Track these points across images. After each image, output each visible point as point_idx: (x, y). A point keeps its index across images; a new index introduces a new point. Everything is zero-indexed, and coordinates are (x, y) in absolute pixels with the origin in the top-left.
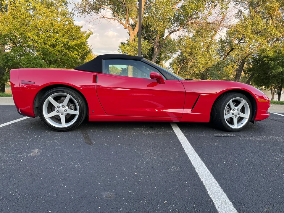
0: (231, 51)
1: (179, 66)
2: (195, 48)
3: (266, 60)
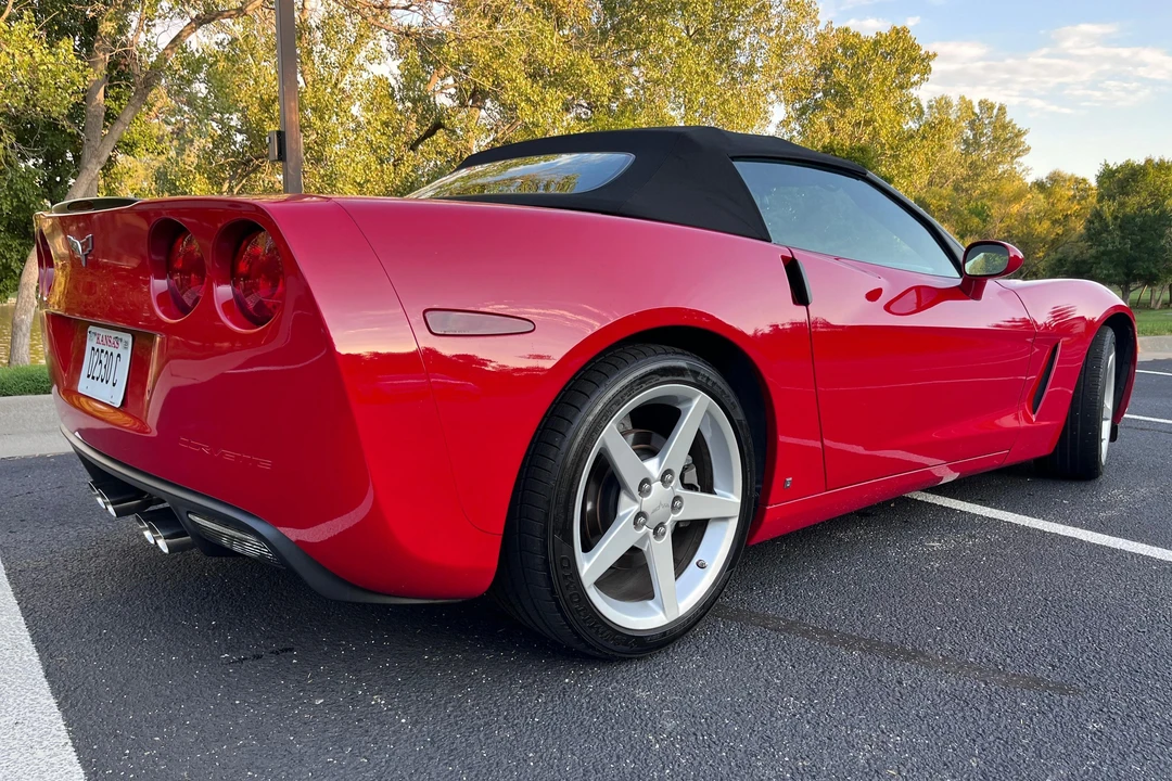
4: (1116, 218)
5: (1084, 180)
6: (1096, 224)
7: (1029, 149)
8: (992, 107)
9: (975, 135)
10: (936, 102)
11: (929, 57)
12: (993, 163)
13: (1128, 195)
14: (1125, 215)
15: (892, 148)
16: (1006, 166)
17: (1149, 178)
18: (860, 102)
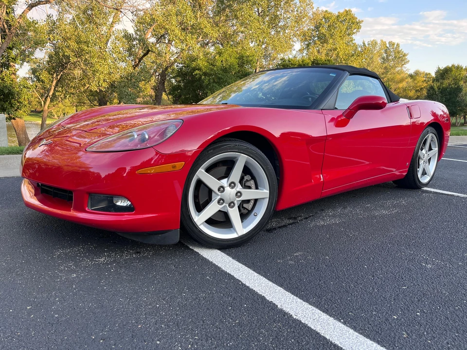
0: (145, 55)
1: (55, 75)
2: (85, 42)
3: (197, 74)
4: (439, 89)
5: (429, 74)
6: (431, 91)
7: (409, 61)
8: (394, 44)
9: (387, 56)
10: (371, 42)
11: (360, 22)
12: (394, 67)
13: (444, 79)
14: (443, 87)
15: (345, 60)
16: (399, 68)
17: (453, 73)
18: (331, 41)
